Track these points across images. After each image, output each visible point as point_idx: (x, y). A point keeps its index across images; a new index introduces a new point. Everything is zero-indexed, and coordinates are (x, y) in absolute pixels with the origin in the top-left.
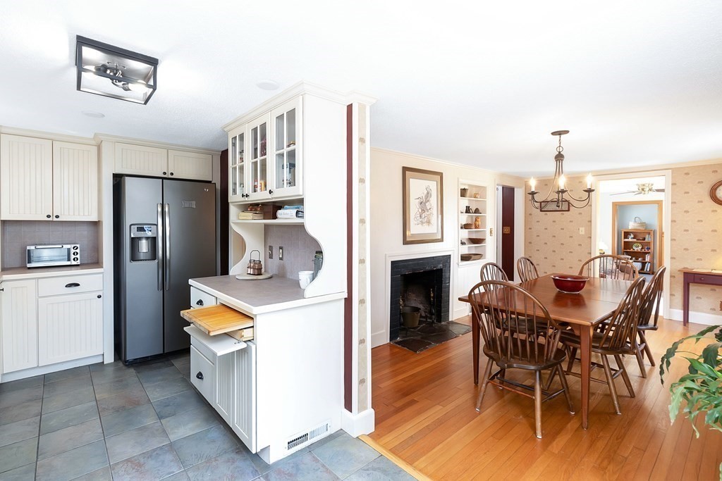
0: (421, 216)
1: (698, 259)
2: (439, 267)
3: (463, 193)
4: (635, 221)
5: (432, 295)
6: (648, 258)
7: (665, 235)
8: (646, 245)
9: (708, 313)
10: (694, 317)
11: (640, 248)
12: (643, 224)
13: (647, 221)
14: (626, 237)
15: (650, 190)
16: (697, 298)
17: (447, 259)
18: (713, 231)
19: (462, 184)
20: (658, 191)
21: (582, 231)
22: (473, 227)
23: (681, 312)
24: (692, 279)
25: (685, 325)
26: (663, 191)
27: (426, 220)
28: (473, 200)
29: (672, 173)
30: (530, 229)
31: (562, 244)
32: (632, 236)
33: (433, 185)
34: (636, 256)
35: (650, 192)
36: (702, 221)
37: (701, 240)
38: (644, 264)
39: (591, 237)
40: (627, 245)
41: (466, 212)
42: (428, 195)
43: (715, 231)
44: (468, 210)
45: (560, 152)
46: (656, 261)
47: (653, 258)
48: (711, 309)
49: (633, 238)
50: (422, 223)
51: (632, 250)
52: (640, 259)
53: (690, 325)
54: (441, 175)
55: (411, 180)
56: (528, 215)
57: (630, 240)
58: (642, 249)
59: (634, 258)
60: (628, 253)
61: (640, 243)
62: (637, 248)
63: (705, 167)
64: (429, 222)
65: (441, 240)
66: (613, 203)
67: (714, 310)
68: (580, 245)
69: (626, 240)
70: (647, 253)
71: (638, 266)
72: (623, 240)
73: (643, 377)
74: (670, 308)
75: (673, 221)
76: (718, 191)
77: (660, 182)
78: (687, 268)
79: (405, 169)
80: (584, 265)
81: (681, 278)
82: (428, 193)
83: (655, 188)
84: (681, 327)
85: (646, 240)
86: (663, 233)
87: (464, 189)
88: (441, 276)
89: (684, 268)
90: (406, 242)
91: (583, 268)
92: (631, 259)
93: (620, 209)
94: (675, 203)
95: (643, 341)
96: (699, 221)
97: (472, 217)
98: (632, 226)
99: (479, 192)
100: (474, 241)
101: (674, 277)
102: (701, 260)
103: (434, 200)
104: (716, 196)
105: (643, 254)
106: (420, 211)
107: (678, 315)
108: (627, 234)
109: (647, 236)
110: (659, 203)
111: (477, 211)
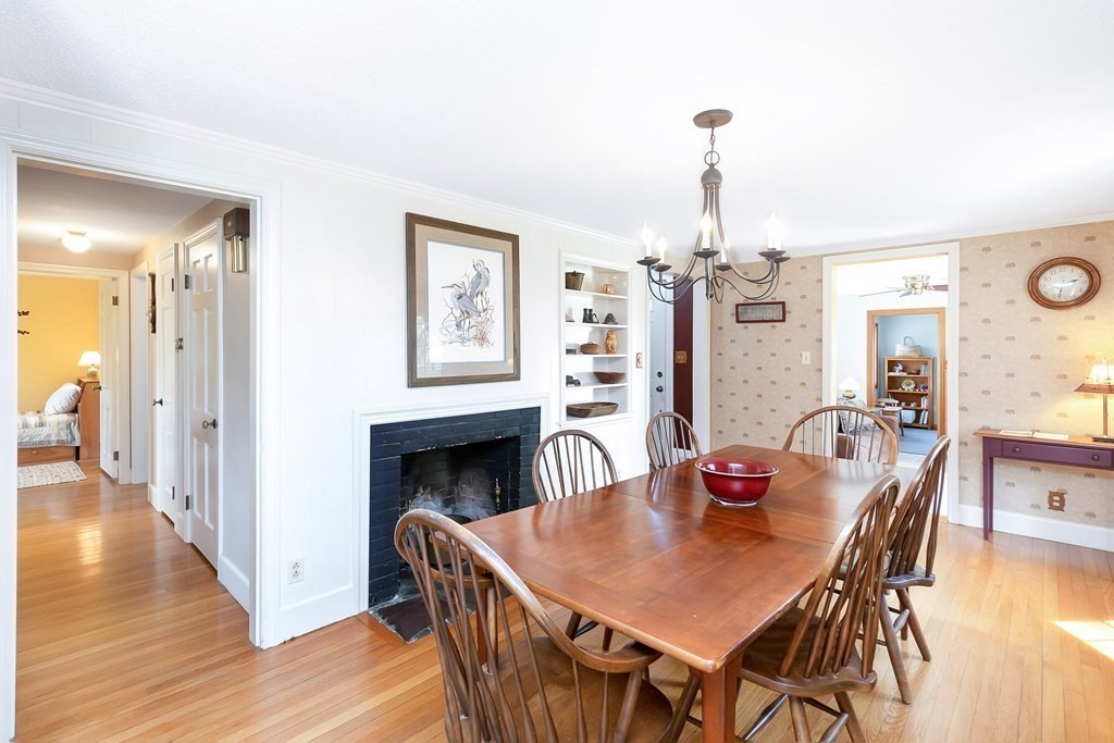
0: (458, 326)
1: (1008, 411)
2: (510, 434)
3: (573, 281)
4: (905, 344)
5: (498, 492)
6: (924, 403)
7: (948, 366)
8: (922, 382)
9: (1026, 513)
10: (1003, 521)
11: (913, 386)
12: (916, 348)
13: (923, 343)
14: (891, 369)
15: (925, 287)
16: (1008, 484)
17: (531, 416)
18: (1033, 357)
19: (568, 263)
20: (937, 288)
21: (807, 358)
22: (603, 348)
23: (979, 511)
24: (998, 450)
25: (986, 538)
26: (944, 288)
27: (473, 332)
28: (603, 298)
29: (961, 249)
30: (720, 354)
31: (773, 383)
32: (901, 367)
33: (494, 261)
34: (905, 399)
35: (924, 290)
36: (1013, 339)
37: (1012, 375)
38: (918, 413)
39: (821, 370)
40: (894, 382)
41: (585, 321)
42: (480, 279)
43: (1038, 357)
44: (588, 317)
45: (712, 165)
46: (937, 408)
47: (932, 402)
48: (1033, 506)
49: (903, 371)
50: (463, 340)
51: (900, 390)
52: (912, 405)
53: (995, 538)
54: (514, 239)
55: (430, 244)
56: (716, 329)
57: (897, 374)
58: (915, 388)
59: (903, 404)
60: (895, 396)
61: (913, 379)
62: (908, 387)
63: (1018, 235)
64: (482, 339)
65: (515, 377)
66: (868, 312)
67: (1038, 507)
68: (803, 384)
69: (892, 374)
70: (922, 395)
71: (909, 416)
72: (887, 374)
73: (904, 703)
74: (960, 503)
75: (963, 339)
76: (1042, 281)
77: (939, 268)
78: (988, 429)
79: (412, 220)
80: (795, 427)
81: (978, 450)
82: (479, 276)
83: (932, 282)
84: (979, 542)
85: (922, 374)
86: (945, 363)
87: (574, 274)
88: (517, 453)
89: (983, 429)
90: (414, 382)
91: (792, 432)
92: (899, 405)
93: (880, 323)
94: (966, 304)
95: (904, 604)
96: (1008, 339)
97: (602, 330)
98: (900, 351)
99: (610, 283)
100: (603, 378)
101: (966, 444)
102: (1013, 412)
103: (495, 292)
104: (1038, 292)
105: (917, 397)
106: (457, 313)
107: (974, 516)
108: (892, 365)
109: (923, 368)
110: (940, 312)
111: (609, 319)
